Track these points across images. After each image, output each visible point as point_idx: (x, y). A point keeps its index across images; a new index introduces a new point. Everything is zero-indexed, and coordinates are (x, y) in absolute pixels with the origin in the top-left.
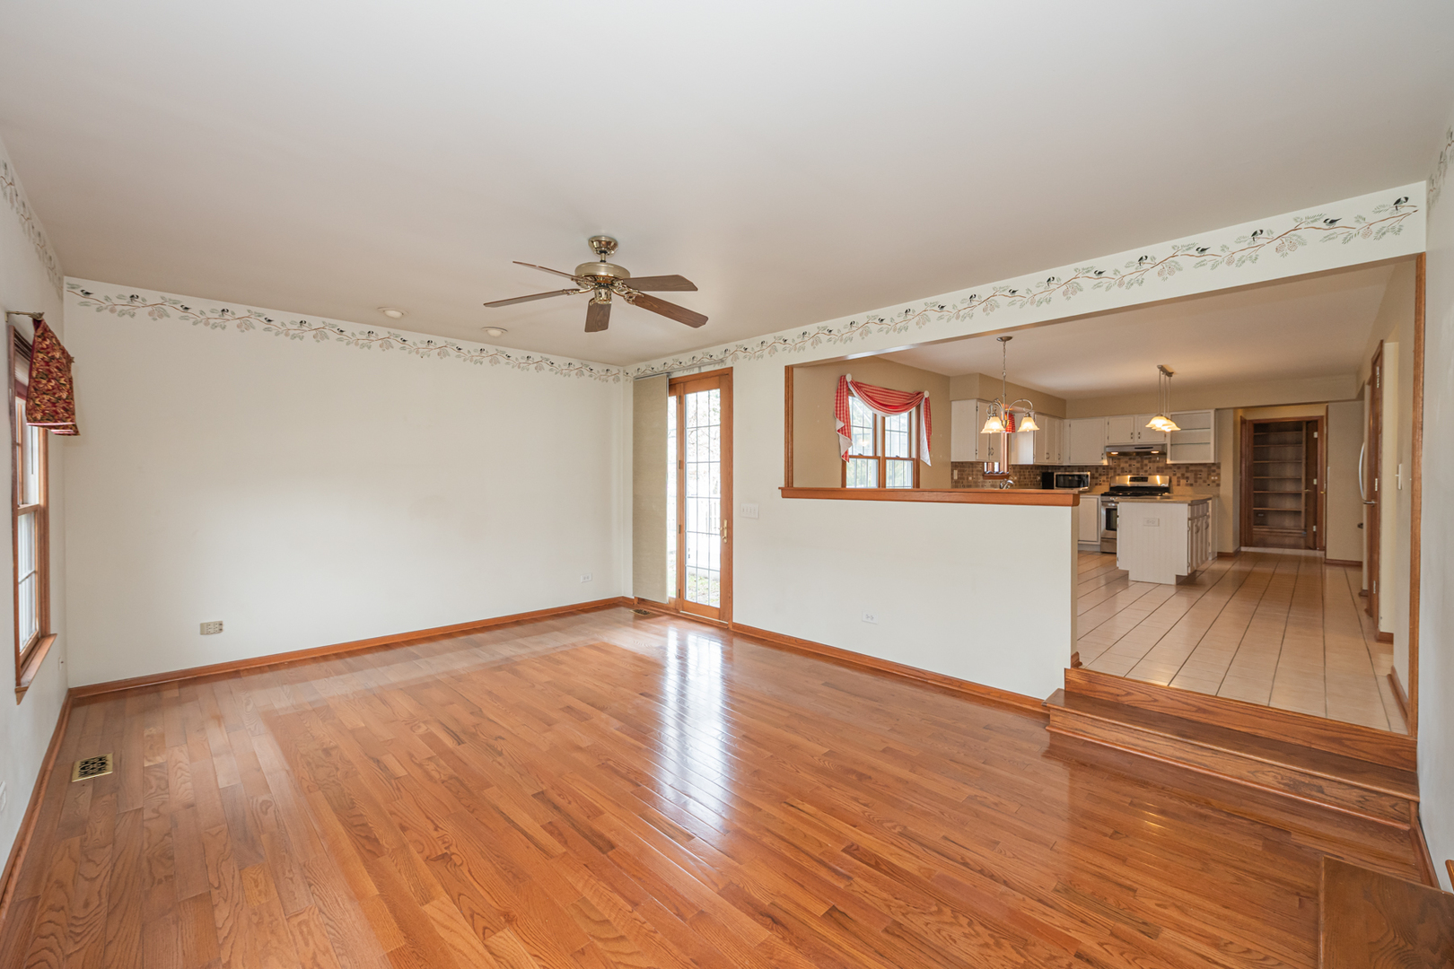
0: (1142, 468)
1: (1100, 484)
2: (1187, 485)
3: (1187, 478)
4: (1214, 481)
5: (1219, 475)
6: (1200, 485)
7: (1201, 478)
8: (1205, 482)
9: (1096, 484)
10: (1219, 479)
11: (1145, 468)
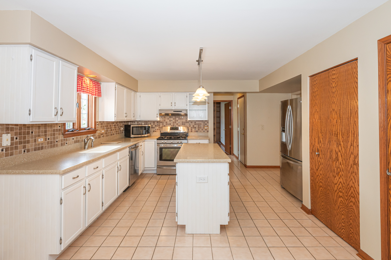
0: (176, 123)
1: (156, 131)
2: (195, 131)
3: (195, 128)
4: (206, 130)
5: (208, 126)
6: (201, 132)
7: (201, 128)
8: (202, 130)
9: (154, 131)
10: (208, 129)
11: (177, 122)
